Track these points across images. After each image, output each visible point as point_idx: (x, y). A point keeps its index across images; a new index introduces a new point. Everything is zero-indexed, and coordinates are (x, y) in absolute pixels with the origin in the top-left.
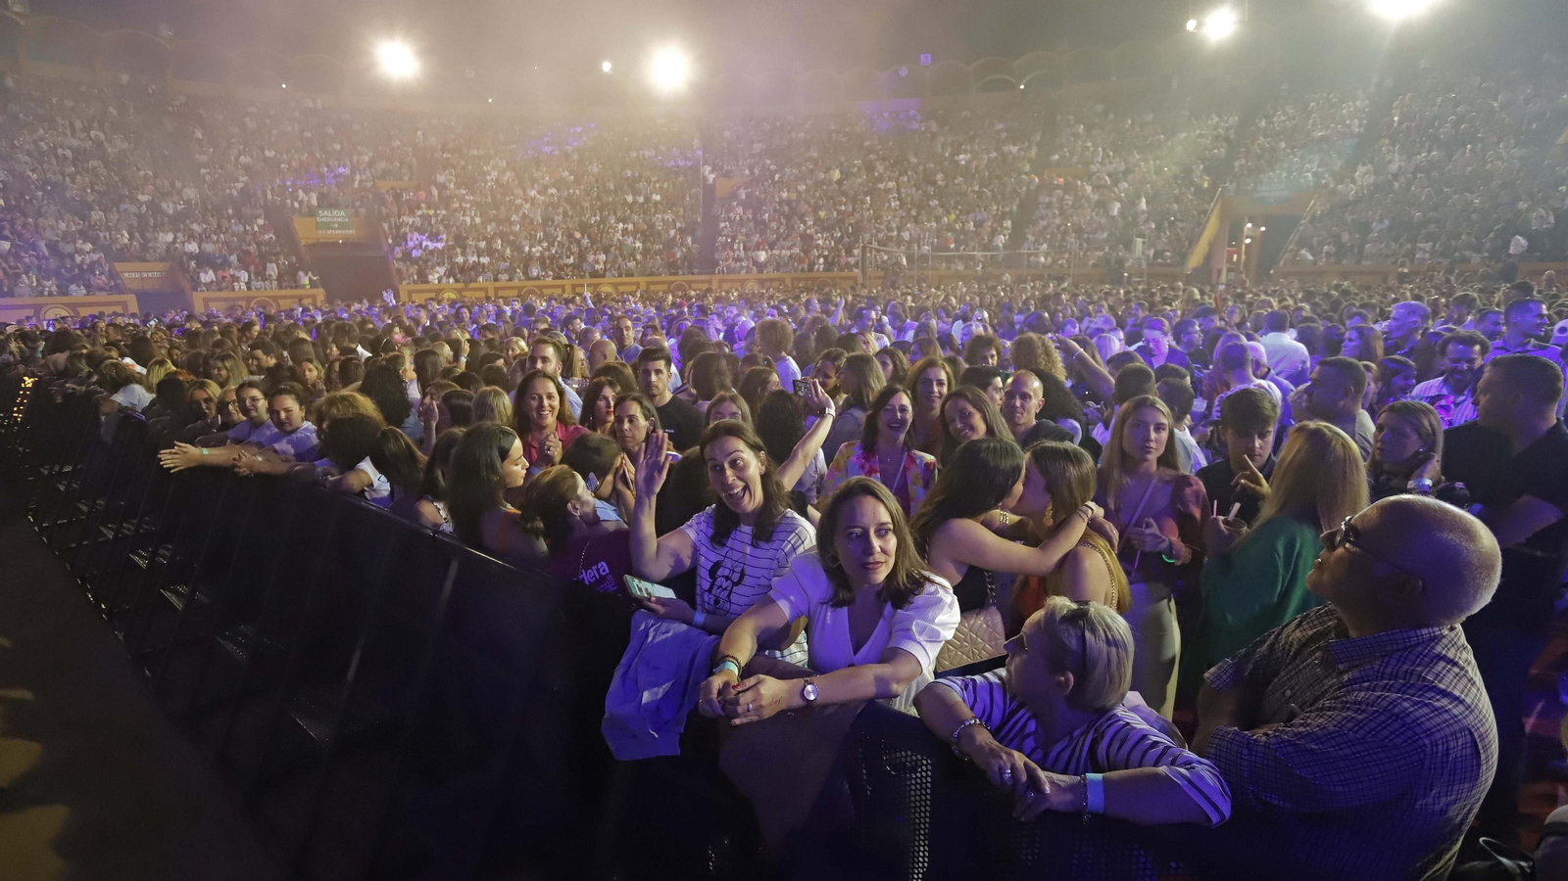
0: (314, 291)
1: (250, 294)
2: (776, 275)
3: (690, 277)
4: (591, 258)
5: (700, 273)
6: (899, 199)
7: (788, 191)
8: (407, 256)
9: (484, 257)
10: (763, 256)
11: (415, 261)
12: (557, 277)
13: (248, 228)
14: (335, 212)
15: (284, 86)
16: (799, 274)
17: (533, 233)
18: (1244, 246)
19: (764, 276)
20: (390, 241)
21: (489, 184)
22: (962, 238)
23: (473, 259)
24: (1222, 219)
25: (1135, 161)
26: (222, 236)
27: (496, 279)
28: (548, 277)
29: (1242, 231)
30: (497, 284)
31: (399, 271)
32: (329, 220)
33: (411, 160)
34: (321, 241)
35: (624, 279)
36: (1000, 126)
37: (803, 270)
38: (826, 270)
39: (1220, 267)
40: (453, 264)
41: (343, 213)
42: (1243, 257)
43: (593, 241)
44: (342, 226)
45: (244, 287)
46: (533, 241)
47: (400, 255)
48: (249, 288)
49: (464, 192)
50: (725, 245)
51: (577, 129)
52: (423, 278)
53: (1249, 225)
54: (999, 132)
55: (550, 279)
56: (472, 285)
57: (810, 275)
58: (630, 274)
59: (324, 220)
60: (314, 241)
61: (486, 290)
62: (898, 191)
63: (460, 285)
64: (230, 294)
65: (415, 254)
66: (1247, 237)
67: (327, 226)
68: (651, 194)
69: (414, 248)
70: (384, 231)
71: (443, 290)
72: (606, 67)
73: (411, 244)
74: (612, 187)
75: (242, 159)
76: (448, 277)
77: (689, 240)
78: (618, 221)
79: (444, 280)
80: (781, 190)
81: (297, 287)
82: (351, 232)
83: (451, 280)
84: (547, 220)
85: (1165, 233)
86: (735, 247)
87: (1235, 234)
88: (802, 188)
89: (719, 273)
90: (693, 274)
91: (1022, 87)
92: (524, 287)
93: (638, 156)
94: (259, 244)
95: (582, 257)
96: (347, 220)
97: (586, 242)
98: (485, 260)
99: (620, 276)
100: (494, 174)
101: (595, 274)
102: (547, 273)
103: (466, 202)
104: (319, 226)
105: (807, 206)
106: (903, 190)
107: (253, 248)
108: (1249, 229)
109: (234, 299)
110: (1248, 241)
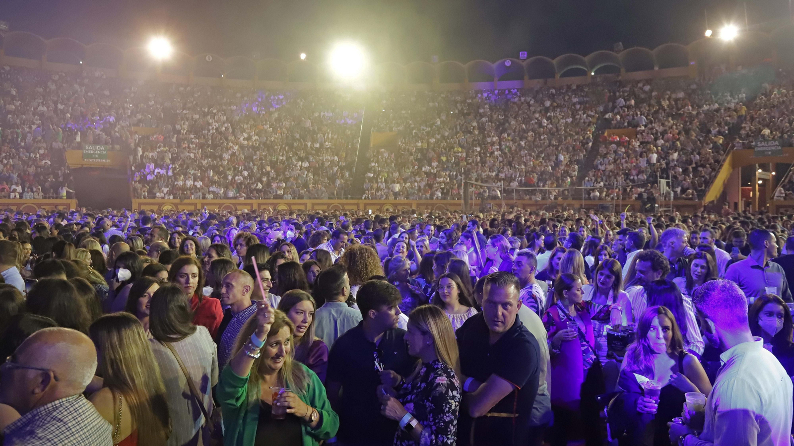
0: (69, 201)
1: (21, 201)
2: (406, 201)
3: (344, 201)
4: (274, 185)
5: (352, 198)
6: (501, 149)
7: (422, 142)
8: (143, 180)
9: (198, 182)
10: (397, 187)
11: (148, 182)
12: (248, 198)
13: (32, 155)
14: (97, 147)
15: (81, 62)
16: (423, 201)
17: (237, 166)
18: (757, 186)
19: (397, 201)
20: (133, 168)
21: (211, 131)
22: (543, 177)
23: (190, 183)
24: (734, 165)
25: (670, 124)
26: (11, 160)
27: (204, 198)
28: (242, 197)
29: (755, 175)
30: (205, 201)
31: (135, 190)
32: (92, 152)
33: (160, 114)
34: (85, 166)
35: (296, 201)
36: (575, 100)
37: (426, 198)
38: (444, 198)
39: (736, 201)
40: (174, 186)
41: (103, 148)
42: (758, 194)
43: (278, 175)
44: (101, 156)
45: (18, 196)
46: (236, 172)
47: (138, 178)
48: (21, 197)
49: (192, 136)
50: (371, 180)
51: (280, 96)
52: (152, 195)
53: (760, 171)
54: (574, 104)
55: (243, 199)
56: (186, 201)
57: (430, 202)
58: (301, 197)
59: (89, 152)
60: (80, 166)
61: (195, 205)
62: (500, 145)
63: (177, 201)
64: (6, 201)
65: (149, 178)
66: (760, 179)
67: (90, 156)
68: (325, 142)
69: (149, 174)
70: (130, 162)
71: (164, 203)
72: (303, 56)
73: (147, 171)
74: (298, 136)
75: (40, 108)
76: (169, 195)
77: (347, 174)
78: (298, 160)
79: (166, 197)
80: (417, 141)
81: (57, 198)
82: (107, 161)
83: (171, 197)
84: (249, 158)
85: (689, 176)
86: (379, 180)
87: (748, 177)
88: (433, 140)
89: (365, 198)
90: (347, 198)
91: (593, 74)
92: (224, 204)
93: (319, 116)
94: (37, 167)
95: (269, 184)
96: (105, 152)
97: (273, 174)
98: (199, 184)
99: (294, 198)
100: (215, 125)
101: (277, 197)
102: (240, 194)
103: (192, 143)
104: (85, 156)
105: (433, 153)
106: (503, 143)
107: (32, 170)
108: (760, 173)
109: (8, 205)
110: (760, 182)
